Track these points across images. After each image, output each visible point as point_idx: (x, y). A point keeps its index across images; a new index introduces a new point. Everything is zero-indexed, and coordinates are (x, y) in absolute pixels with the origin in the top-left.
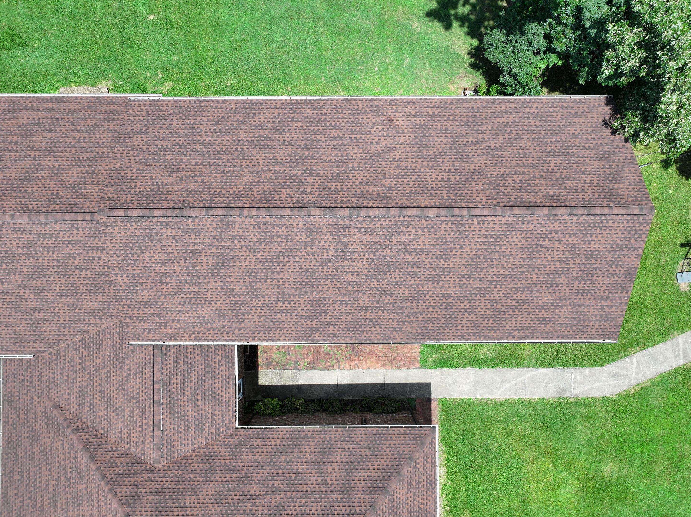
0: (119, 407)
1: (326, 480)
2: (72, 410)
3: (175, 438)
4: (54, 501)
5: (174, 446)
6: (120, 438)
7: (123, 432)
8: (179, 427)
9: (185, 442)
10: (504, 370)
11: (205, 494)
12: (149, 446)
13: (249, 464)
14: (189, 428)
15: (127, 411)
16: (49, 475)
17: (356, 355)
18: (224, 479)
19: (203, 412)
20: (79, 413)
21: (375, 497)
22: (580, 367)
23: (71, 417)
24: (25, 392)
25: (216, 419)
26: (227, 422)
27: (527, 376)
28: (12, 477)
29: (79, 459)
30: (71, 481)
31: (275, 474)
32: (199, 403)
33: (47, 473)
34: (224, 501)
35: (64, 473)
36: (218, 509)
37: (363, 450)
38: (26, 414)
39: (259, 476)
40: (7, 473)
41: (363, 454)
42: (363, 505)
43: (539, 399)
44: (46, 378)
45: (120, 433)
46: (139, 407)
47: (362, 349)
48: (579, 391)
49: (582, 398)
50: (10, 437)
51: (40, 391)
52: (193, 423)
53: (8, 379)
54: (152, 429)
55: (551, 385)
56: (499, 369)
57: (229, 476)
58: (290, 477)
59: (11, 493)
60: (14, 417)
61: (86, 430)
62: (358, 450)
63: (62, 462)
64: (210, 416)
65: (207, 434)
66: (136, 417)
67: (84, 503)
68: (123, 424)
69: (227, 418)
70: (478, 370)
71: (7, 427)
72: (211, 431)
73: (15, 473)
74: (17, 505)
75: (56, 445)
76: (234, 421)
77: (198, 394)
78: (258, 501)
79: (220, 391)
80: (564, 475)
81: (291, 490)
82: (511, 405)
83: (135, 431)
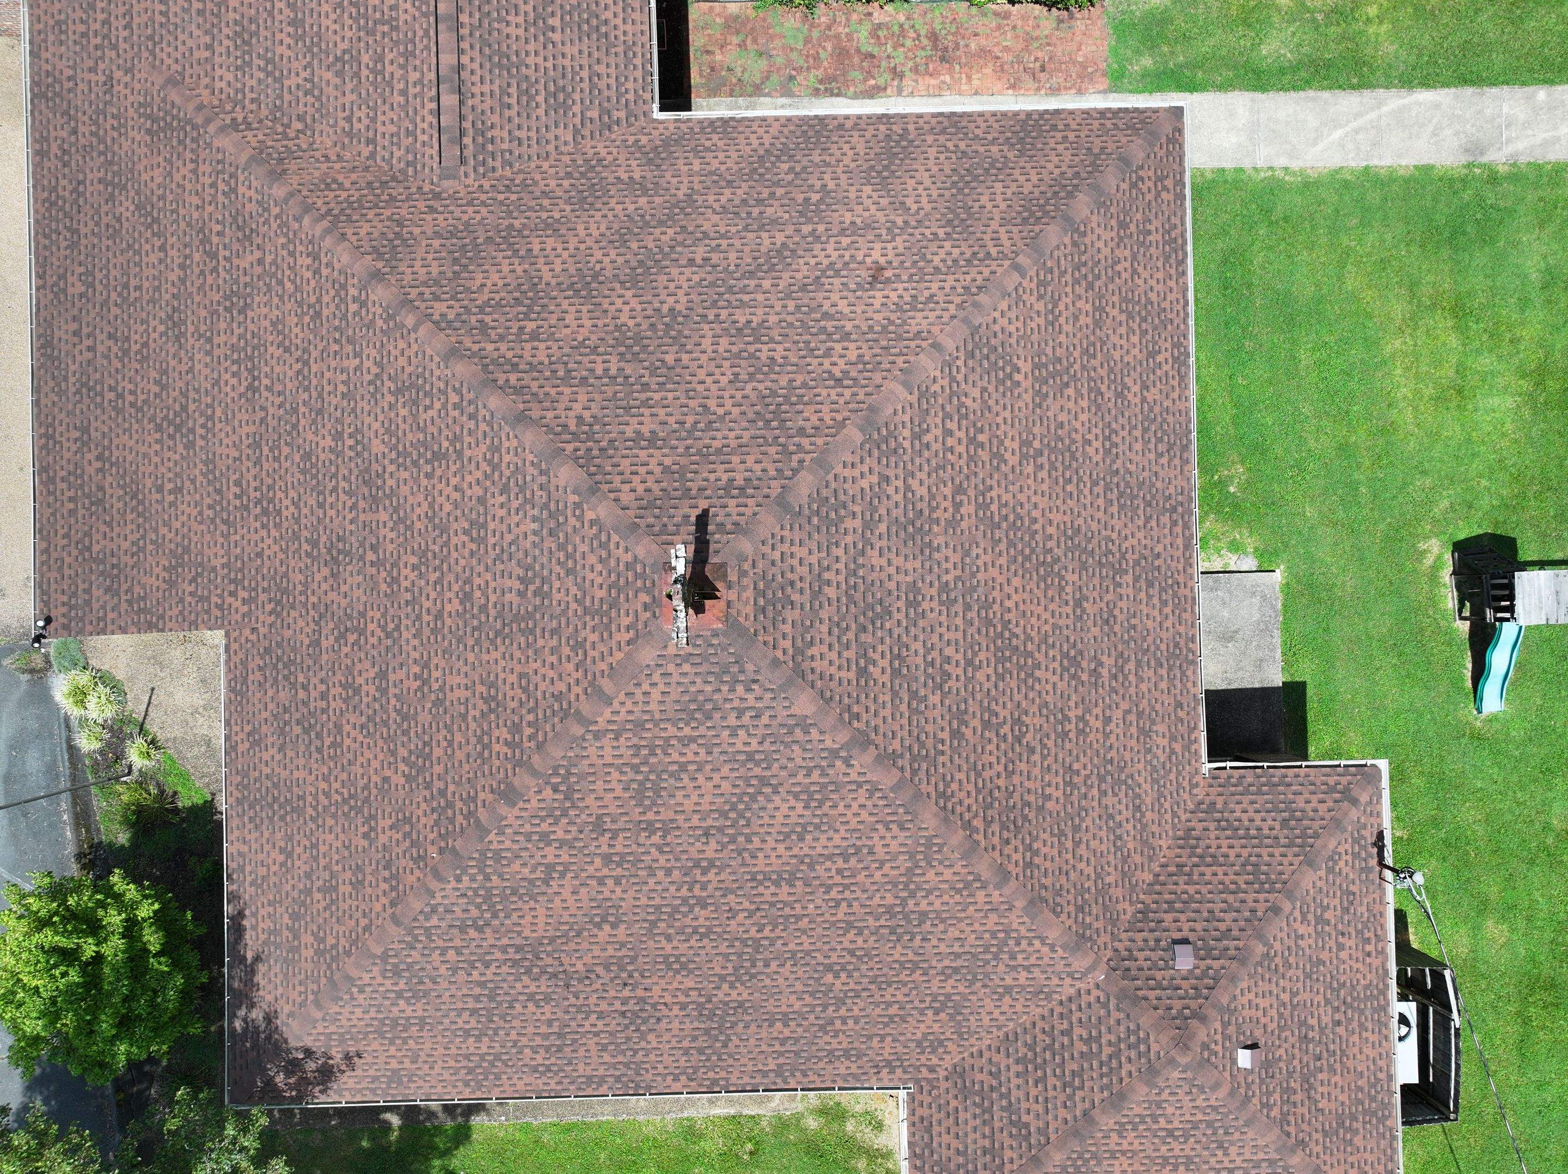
0: (344, 52)
1: (903, 203)
2: (218, 85)
3: (495, 119)
4: (175, 322)
5: (492, 141)
6: (350, 134)
7: (357, 114)
8: (504, 92)
9: (523, 134)
10: (1326, 95)
11: (582, 233)
12: (426, 138)
13: (696, 179)
14: (531, 98)
15: (365, 58)
16: (161, 261)
17: (943, 59)
18: (631, 208)
19: (567, 63)
20: (237, 91)
21: (1037, 228)
22: (1524, 84)
23: (216, 102)
24: (91, 63)
25: (602, 84)
26: (631, 96)
27: (1385, 109)
28: (64, 291)
31: (765, 195)
32: (557, 37)
33: (153, 258)
34: (634, 245)
35: (202, 241)
36: (620, 260)
37: (994, 149)
38: (96, 123)
39: (724, 199)
41: (998, 155)
42: (1007, 243)
43: (1416, 167)
44: (145, 17)
45: (349, 119)
46: (397, 43)
47: (957, 45)
48: (1520, 146)
49: (1529, 163)
50: (55, 189)
51: (130, 55)
52: (541, 87)
53: (45, 41)
54: (434, 92)
55: (1448, 132)
56: (1311, 93)
57: (643, 201)
58: (807, 200)
59: (63, 330)
60: (64, 134)
61: (255, 125)
62: (982, 149)
63: (196, 216)
64: (585, 74)
65: (577, 120)
66: (389, 69)
67: (257, 299)
68: (354, 97)
69: (630, 85)
70: (1259, 96)
71: (47, 164)
72: (589, 114)
73: (70, 280)
74: (78, 358)
75: (177, 177)
76: (647, 96)
77: (553, 14)
78: (724, 243)
79: (609, 15)
80: (1486, 362)
81: (809, 221)
82: (1346, 184)
83: (387, 107)
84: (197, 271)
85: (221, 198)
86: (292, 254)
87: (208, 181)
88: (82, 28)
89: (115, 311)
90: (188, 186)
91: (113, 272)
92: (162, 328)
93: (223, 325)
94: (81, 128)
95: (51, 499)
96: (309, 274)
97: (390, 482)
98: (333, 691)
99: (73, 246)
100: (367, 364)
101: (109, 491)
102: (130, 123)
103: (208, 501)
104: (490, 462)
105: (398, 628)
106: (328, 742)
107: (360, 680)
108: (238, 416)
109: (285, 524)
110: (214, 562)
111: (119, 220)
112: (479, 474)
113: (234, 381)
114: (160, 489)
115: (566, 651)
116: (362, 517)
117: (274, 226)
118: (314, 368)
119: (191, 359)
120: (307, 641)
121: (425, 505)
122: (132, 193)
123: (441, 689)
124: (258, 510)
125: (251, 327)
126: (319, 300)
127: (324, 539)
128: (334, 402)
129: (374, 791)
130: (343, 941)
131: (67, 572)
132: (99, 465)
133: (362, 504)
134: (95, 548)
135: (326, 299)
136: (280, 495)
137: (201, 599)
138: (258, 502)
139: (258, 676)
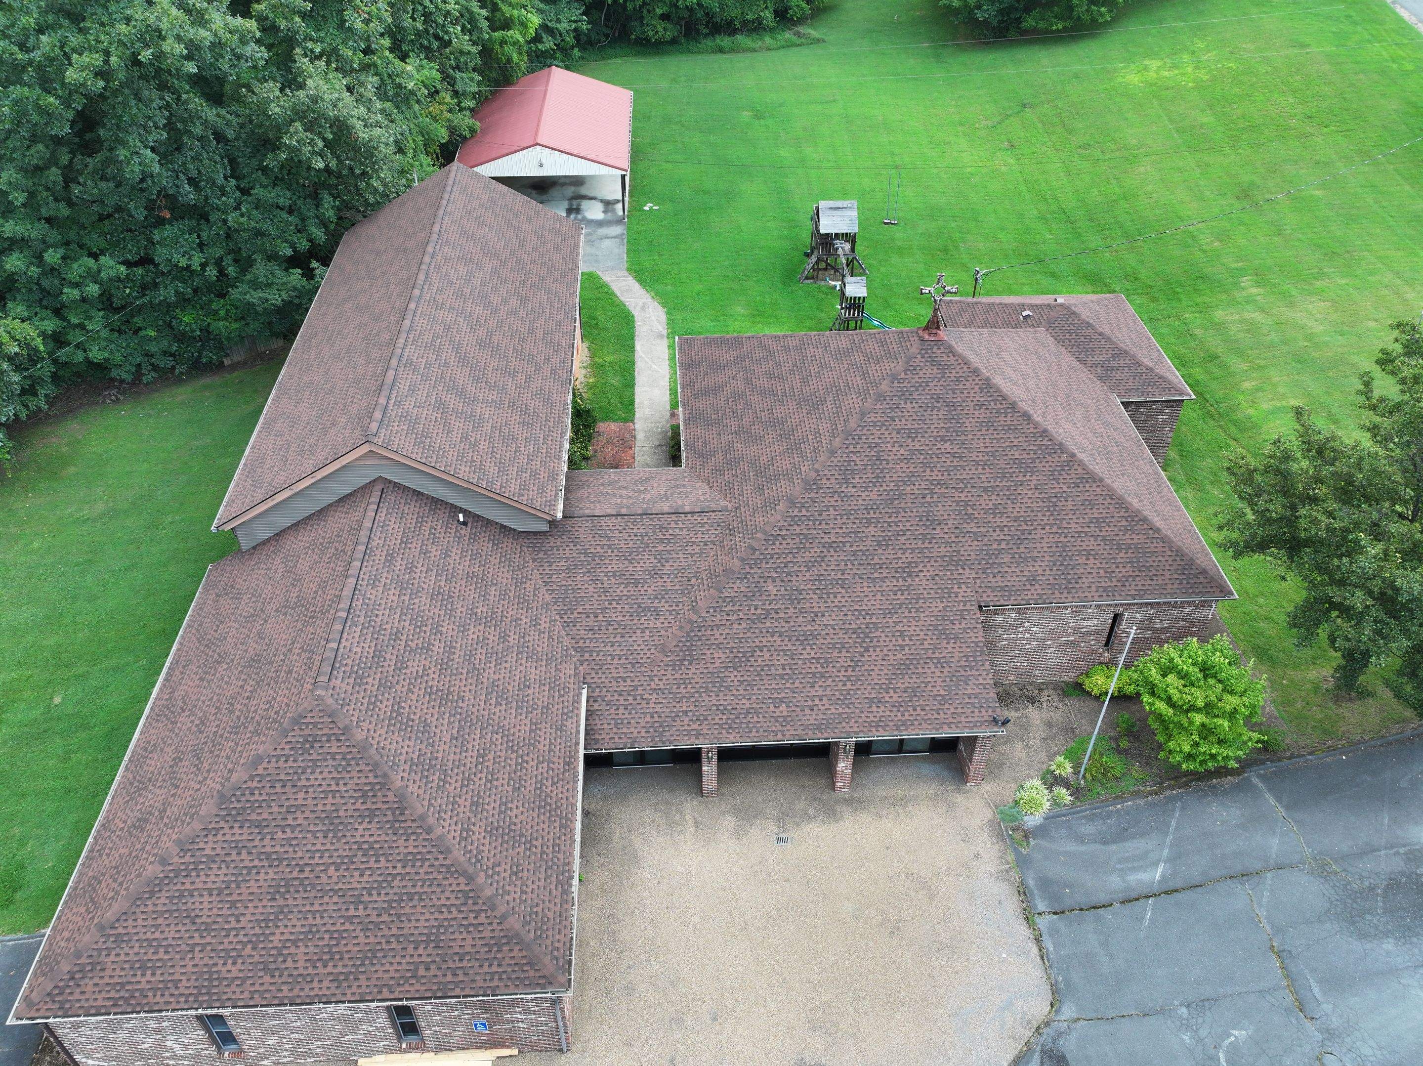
7: (690, 551)
11: (756, 452)
15: (661, 548)
16: (769, 651)
18: (740, 446)
22: (634, 327)
24: (644, 703)
27: (644, 356)
28: (785, 718)
29: (733, 594)
30: (767, 607)
31: (731, 413)
33: (767, 656)
34: (762, 434)
35: (760, 620)
36: (771, 433)
38: (681, 699)
39: (733, 424)
40: (779, 728)
45: (692, 555)
46: (654, 533)
48: (660, 327)
49: (667, 326)
55: (653, 342)
56: (636, 373)
63: (744, 626)
66: (668, 536)
67: (794, 583)
68: (680, 553)
70: (637, 385)
73: (778, 714)
74: (827, 706)
82: (676, 365)
83: (688, 537)
84: (776, 624)
85: (736, 608)
86: (772, 555)
87: (726, 617)
88: (622, 708)
89: (797, 684)
90: (727, 631)
91: (774, 686)
92: (808, 648)
93: (808, 605)
94: (684, 708)
95: (916, 723)
96: (784, 542)
97: (891, 487)
98: (998, 524)
99: (757, 713)
100: (833, 503)
101: (907, 685)
102: (684, 676)
103: (906, 614)
104: (881, 426)
105: (961, 480)
106: (1025, 527)
107: (991, 506)
108: (858, 594)
109: (916, 559)
110: (940, 609)
111: (741, 682)
112: (887, 433)
113: (839, 596)
114: (902, 648)
115: (961, 386)
116: (909, 505)
117: (756, 570)
118: (834, 539)
119: (826, 626)
120: (975, 542)
121: (902, 465)
122: (727, 673)
123: (987, 453)
124: (909, 579)
125: (809, 586)
126: (798, 535)
127: (921, 531)
128: (851, 525)
129: (1043, 495)
130: (1122, 514)
131: (960, 710)
132: (891, 691)
133: (902, 505)
134: (942, 692)
135: (798, 532)
136: (900, 565)
137: (962, 615)
138: (904, 579)
139: (998, 578)
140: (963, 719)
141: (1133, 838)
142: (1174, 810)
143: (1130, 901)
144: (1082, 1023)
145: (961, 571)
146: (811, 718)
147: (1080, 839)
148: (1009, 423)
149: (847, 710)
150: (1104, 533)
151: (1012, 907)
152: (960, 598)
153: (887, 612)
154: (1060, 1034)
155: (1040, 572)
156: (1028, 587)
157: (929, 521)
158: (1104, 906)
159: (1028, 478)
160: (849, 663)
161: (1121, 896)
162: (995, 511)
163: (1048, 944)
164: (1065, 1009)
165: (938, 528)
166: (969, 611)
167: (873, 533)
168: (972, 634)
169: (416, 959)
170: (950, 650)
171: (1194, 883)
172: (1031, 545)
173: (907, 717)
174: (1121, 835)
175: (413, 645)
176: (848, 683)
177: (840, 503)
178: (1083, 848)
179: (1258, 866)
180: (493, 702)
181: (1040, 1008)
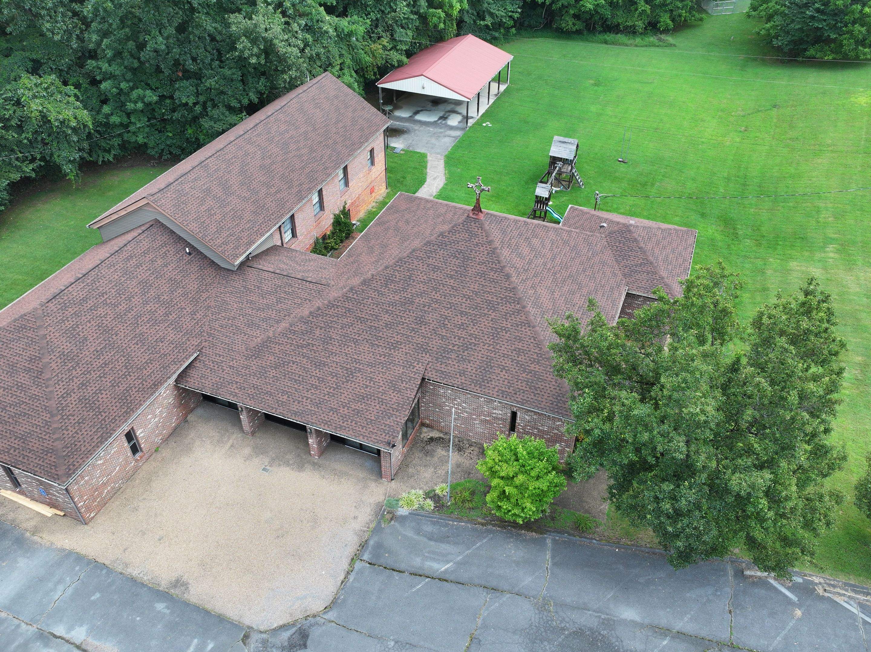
0: (276, 300)
7: (296, 301)
15: (282, 296)
22: (421, 187)
24: (221, 371)
28: (283, 402)
29: (297, 329)
30: (310, 341)
33: (295, 367)
35: (302, 347)
40: (277, 407)
46: (285, 287)
51: (229, 358)
63: (292, 348)
66: (290, 291)
68: (290, 301)
73: (281, 399)
74: (307, 404)
75: (277, 351)
83: (300, 294)
84: (309, 352)
85: (294, 337)
86: (327, 315)
87: (286, 340)
88: (209, 370)
89: (301, 387)
90: (283, 348)
92: (318, 370)
94: (238, 380)
95: (347, 429)
96: (337, 310)
99: (271, 395)
102: (249, 364)
103: (380, 369)
108: (361, 350)
109: (402, 341)
110: (400, 372)
111: (274, 377)
112: (421, 264)
113: (350, 348)
114: (367, 387)
116: (414, 309)
117: (315, 320)
118: (363, 316)
120: (440, 341)
123: (473, 292)
124: (393, 351)
125: (337, 337)
127: (413, 326)
128: (376, 311)
130: (536, 351)
135: (347, 306)
138: (390, 349)
139: (443, 366)
140: (374, 436)
141: (448, 542)
142: (485, 538)
143: (416, 575)
144: (333, 624)
145: (424, 355)
146: (295, 407)
147: (418, 532)
148: (495, 277)
149: (316, 410)
150: (520, 359)
151: (350, 550)
152: (415, 370)
153: (370, 365)
154: (317, 624)
155: (469, 370)
156: (458, 376)
157: (420, 321)
158: (399, 571)
159: (490, 313)
160: (334, 386)
161: (413, 570)
162: (462, 326)
163: (351, 578)
164: (330, 613)
165: (423, 326)
166: (415, 378)
167: (386, 319)
168: (409, 392)
169: (12, 445)
170: (392, 396)
171: (461, 581)
172: (472, 353)
173: (345, 424)
174: (443, 539)
175: (109, 301)
176: (327, 396)
177: (376, 297)
178: (416, 537)
179: (506, 587)
180: (134, 342)
181: (318, 606)
